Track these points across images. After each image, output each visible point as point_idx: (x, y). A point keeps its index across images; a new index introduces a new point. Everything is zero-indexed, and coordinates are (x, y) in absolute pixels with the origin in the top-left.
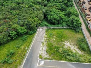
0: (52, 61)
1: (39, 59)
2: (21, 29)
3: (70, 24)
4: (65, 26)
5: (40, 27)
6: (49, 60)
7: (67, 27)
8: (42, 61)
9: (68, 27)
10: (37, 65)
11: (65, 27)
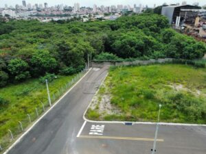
0: (133, 123)
1: (86, 120)
2: (41, 55)
3: (175, 52)
4: (161, 57)
5: (93, 65)
6: (124, 123)
7: (167, 59)
8: (96, 124)
9: (171, 60)
10: (78, 136)
11: (161, 60)
